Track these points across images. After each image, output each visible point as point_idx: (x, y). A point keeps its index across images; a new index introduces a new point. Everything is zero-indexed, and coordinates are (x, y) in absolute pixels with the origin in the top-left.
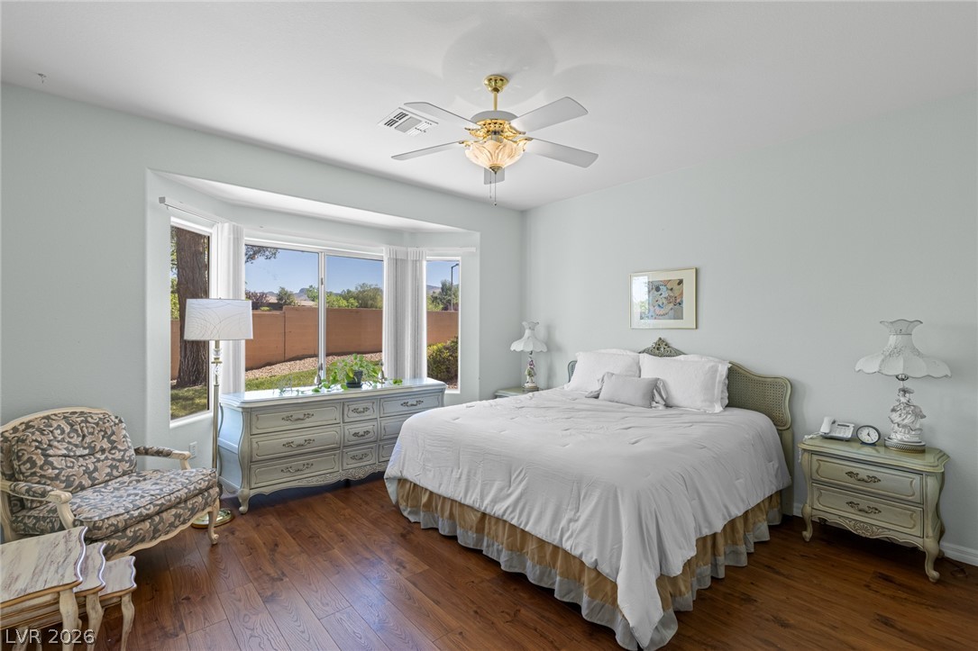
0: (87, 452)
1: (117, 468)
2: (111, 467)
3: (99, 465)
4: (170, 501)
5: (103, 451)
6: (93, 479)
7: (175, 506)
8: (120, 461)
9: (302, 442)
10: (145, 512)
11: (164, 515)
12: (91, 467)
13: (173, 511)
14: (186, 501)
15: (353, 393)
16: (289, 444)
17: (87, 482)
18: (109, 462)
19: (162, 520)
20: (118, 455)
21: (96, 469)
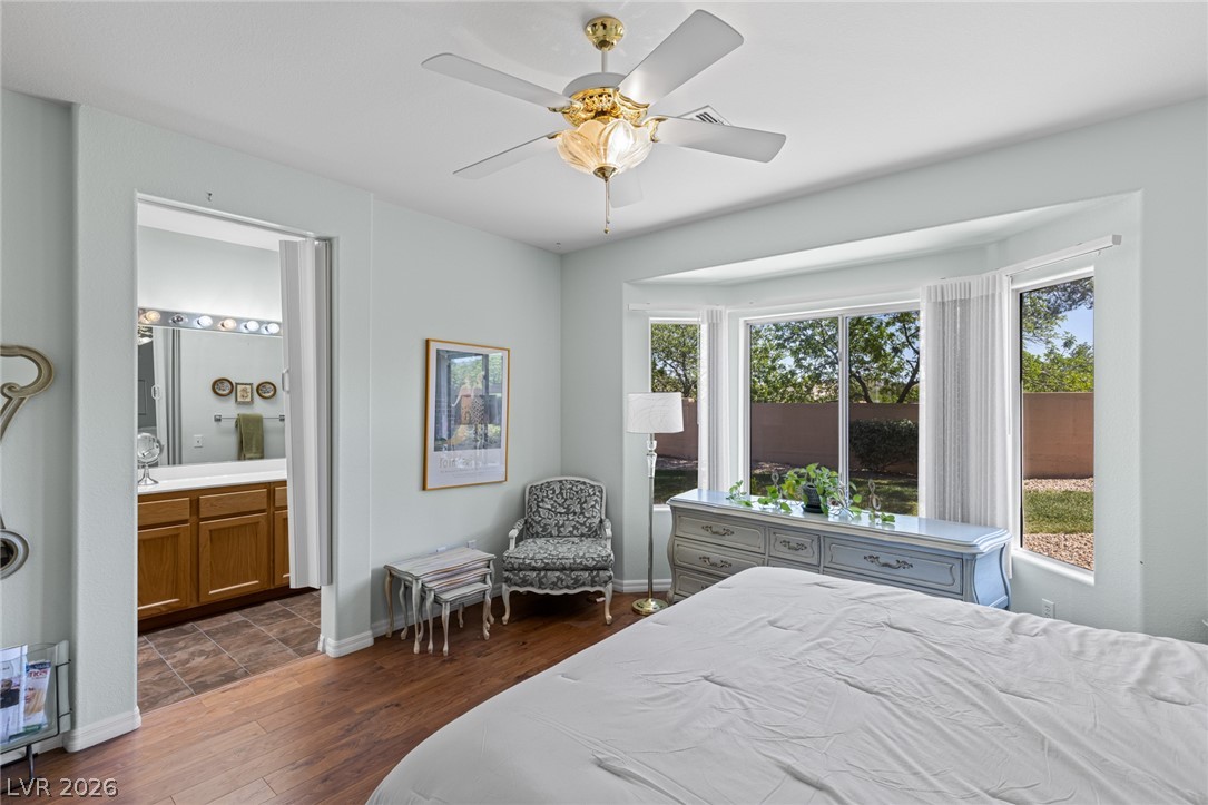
0: (564, 511)
1: (578, 529)
2: (574, 527)
3: (567, 523)
4: (554, 564)
5: (575, 514)
6: (559, 532)
7: (563, 569)
8: (581, 524)
9: (719, 562)
10: (534, 564)
11: (549, 573)
12: (561, 523)
13: (557, 574)
14: (573, 571)
15: (814, 522)
16: (705, 558)
17: (555, 533)
18: (574, 523)
19: (545, 576)
20: (582, 520)
21: (563, 525)
